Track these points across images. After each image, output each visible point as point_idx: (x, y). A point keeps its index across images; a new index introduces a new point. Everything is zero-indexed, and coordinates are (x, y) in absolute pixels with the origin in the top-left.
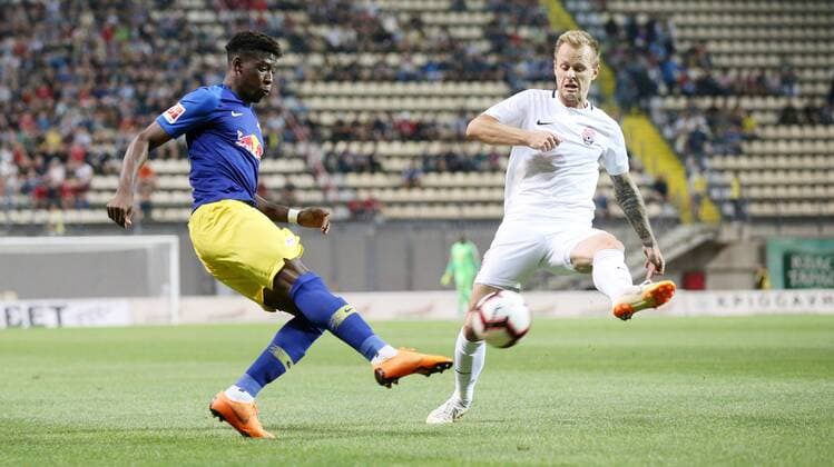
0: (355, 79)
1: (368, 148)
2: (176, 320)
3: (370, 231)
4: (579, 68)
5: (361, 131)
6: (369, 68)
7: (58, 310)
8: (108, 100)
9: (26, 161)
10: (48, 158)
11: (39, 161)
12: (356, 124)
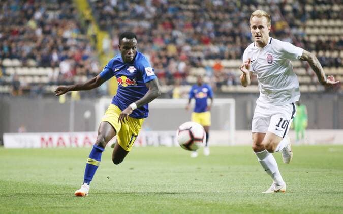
0: (329, 18)
1: (335, 54)
2: (233, 143)
3: (336, 98)
4: (261, 27)
5: (332, 45)
6: (337, 12)
7: (173, 137)
8: (199, 29)
9: (157, 60)
10: (168, 58)
11: (164, 60)
12: (328, 42)
